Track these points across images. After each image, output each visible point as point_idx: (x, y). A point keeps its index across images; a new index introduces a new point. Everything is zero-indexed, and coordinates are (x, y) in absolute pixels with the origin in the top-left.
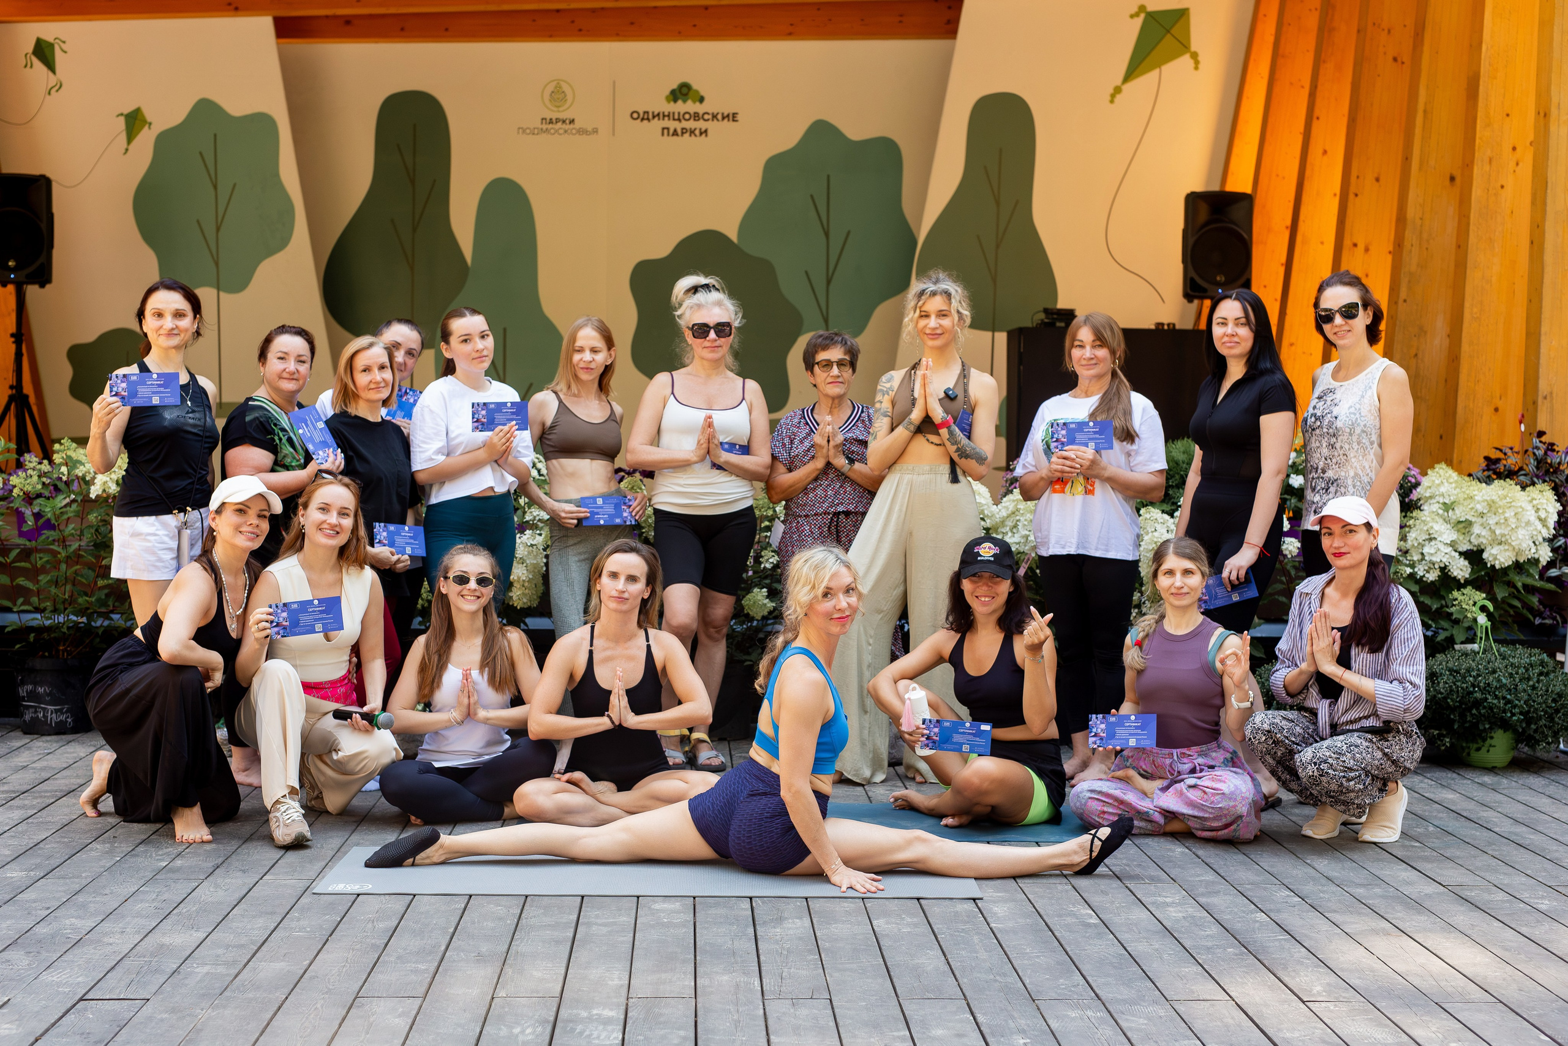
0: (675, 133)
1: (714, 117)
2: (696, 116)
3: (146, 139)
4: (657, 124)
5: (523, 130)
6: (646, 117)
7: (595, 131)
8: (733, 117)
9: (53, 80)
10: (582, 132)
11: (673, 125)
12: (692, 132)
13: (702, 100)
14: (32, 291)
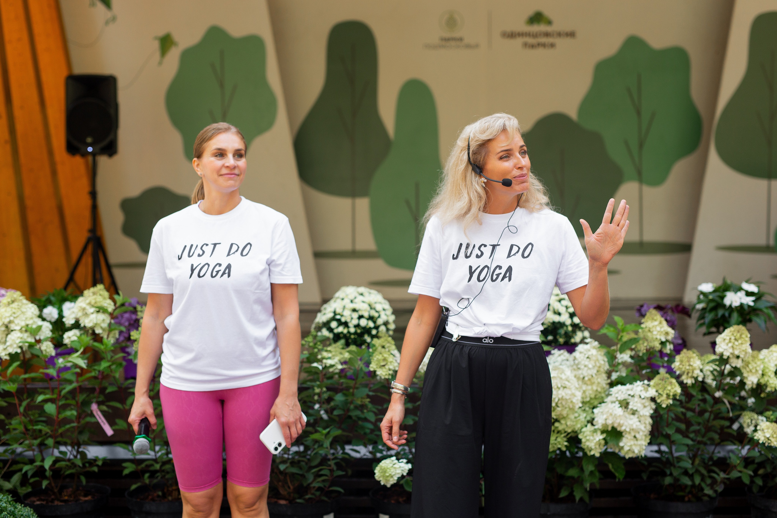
0: (533, 46)
1: (559, 34)
2: (547, 35)
3: (174, 55)
4: (520, 41)
5: (428, 46)
6: (512, 35)
7: (477, 46)
8: (571, 35)
9: (109, 14)
10: (468, 46)
11: (530, 40)
12: (544, 45)
13: (549, 22)
14: (103, 161)
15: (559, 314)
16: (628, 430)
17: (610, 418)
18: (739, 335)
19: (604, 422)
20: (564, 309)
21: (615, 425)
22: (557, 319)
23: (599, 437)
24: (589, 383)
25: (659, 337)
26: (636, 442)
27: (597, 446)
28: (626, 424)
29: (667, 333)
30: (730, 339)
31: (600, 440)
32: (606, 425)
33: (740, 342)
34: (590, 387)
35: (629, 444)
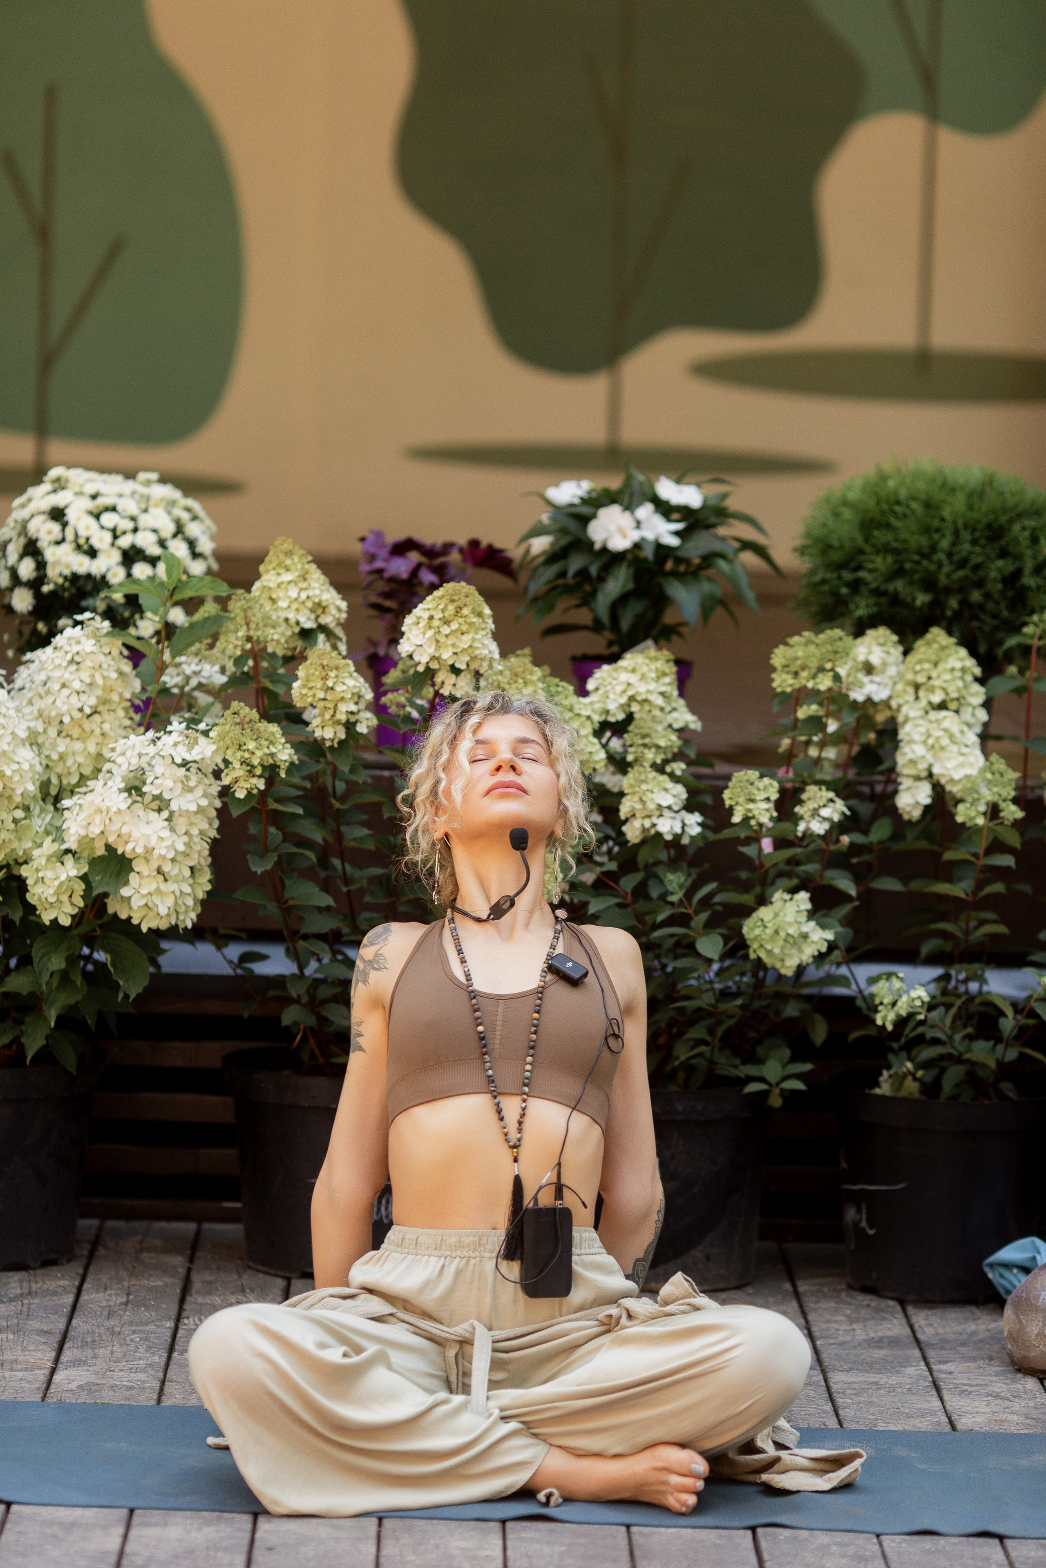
15: (92, 553)
16: (139, 850)
17: (98, 819)
18: (451, 608)
19: (83, 833)
20: (108, 537)
21: (111, 839)
22: (82, 565)
23: (71, 869)
24: (76, 732)
25: (291, 616)
26: (163, 886)
27: (65, 898)
28: (136, 834)
29: (320, 608)
30: (431, 618)
31: (69, 879)
32: (87, 841)
33: (454, 626)
34: (78, 746)
35: (144, 891)
